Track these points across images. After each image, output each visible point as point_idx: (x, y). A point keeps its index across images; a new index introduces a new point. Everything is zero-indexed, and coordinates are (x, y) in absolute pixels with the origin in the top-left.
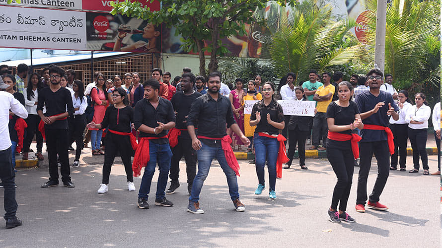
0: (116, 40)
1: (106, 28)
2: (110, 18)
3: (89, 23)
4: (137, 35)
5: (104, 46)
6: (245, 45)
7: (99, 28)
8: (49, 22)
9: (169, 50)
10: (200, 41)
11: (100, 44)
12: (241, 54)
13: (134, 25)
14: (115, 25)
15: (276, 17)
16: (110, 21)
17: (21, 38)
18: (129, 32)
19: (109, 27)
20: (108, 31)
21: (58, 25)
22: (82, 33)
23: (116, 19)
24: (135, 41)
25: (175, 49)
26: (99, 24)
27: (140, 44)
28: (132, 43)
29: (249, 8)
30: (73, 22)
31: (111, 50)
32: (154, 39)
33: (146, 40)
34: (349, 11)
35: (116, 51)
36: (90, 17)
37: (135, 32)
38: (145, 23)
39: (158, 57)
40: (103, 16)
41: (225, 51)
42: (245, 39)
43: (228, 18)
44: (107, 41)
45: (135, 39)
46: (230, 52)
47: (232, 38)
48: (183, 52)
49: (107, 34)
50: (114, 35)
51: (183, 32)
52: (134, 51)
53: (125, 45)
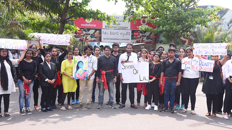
0: (141, 39)
1: (138, 35)
2: (139, 32)
3: (132, 34)
4: (148, 38)
5: (137, 41)
6: (187, 41)
7: (135, 35)
8: (119, 34)
9: (159, 43)
10: (170, 39)
11: (136, 40)
12: (185, 44)
13: (147, 34)
14: (141, 34)
15: (199, 31)
16: (139, 33)
17: (111, 39)
18: (145, 36)
19: (139, 35)
20: (138, 36)
21: (122, 35)
22: (130, 37)
23: (141, 32)
24: (148, 39)
25: (161, 42)
26: (135, 34)
27: (149, 40)
28: (146, 40)
29: (189, 28)
30: (127, 34)
31: (139, 42)
32: (154, 39)
33: (151, 39)
34: (229, 28)
35: (141, 43)
36: (133, 32)
37: (147, 36)
38: (151, 33)
39: (155, 45)
40: (137, 31)
41: (180, 42)
42: (187, 39)
43: (181, 31)
44: (138, 40)
45: (147, 39)
46: (181, 44)
47: (182, 38)
48: (164, 43)
49: (138, 37)
50: (140, 38)
51: (164, 36)
52: (147, 43)
53: (144, 41)
